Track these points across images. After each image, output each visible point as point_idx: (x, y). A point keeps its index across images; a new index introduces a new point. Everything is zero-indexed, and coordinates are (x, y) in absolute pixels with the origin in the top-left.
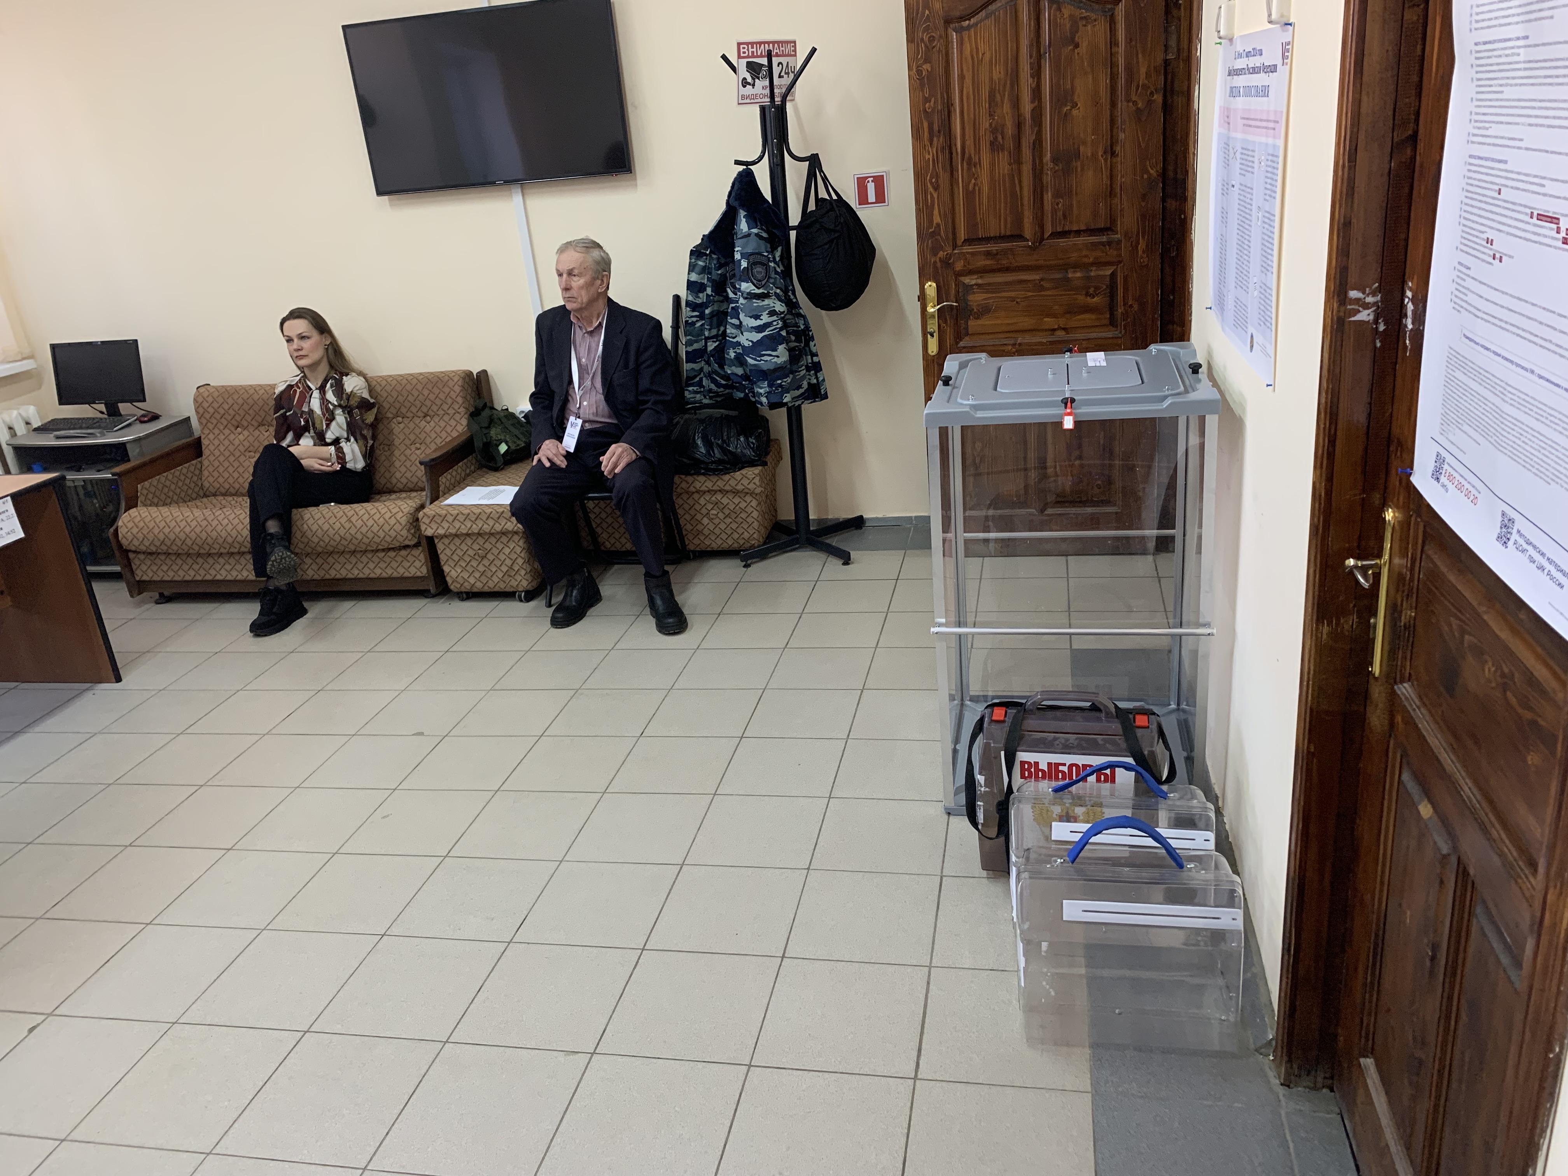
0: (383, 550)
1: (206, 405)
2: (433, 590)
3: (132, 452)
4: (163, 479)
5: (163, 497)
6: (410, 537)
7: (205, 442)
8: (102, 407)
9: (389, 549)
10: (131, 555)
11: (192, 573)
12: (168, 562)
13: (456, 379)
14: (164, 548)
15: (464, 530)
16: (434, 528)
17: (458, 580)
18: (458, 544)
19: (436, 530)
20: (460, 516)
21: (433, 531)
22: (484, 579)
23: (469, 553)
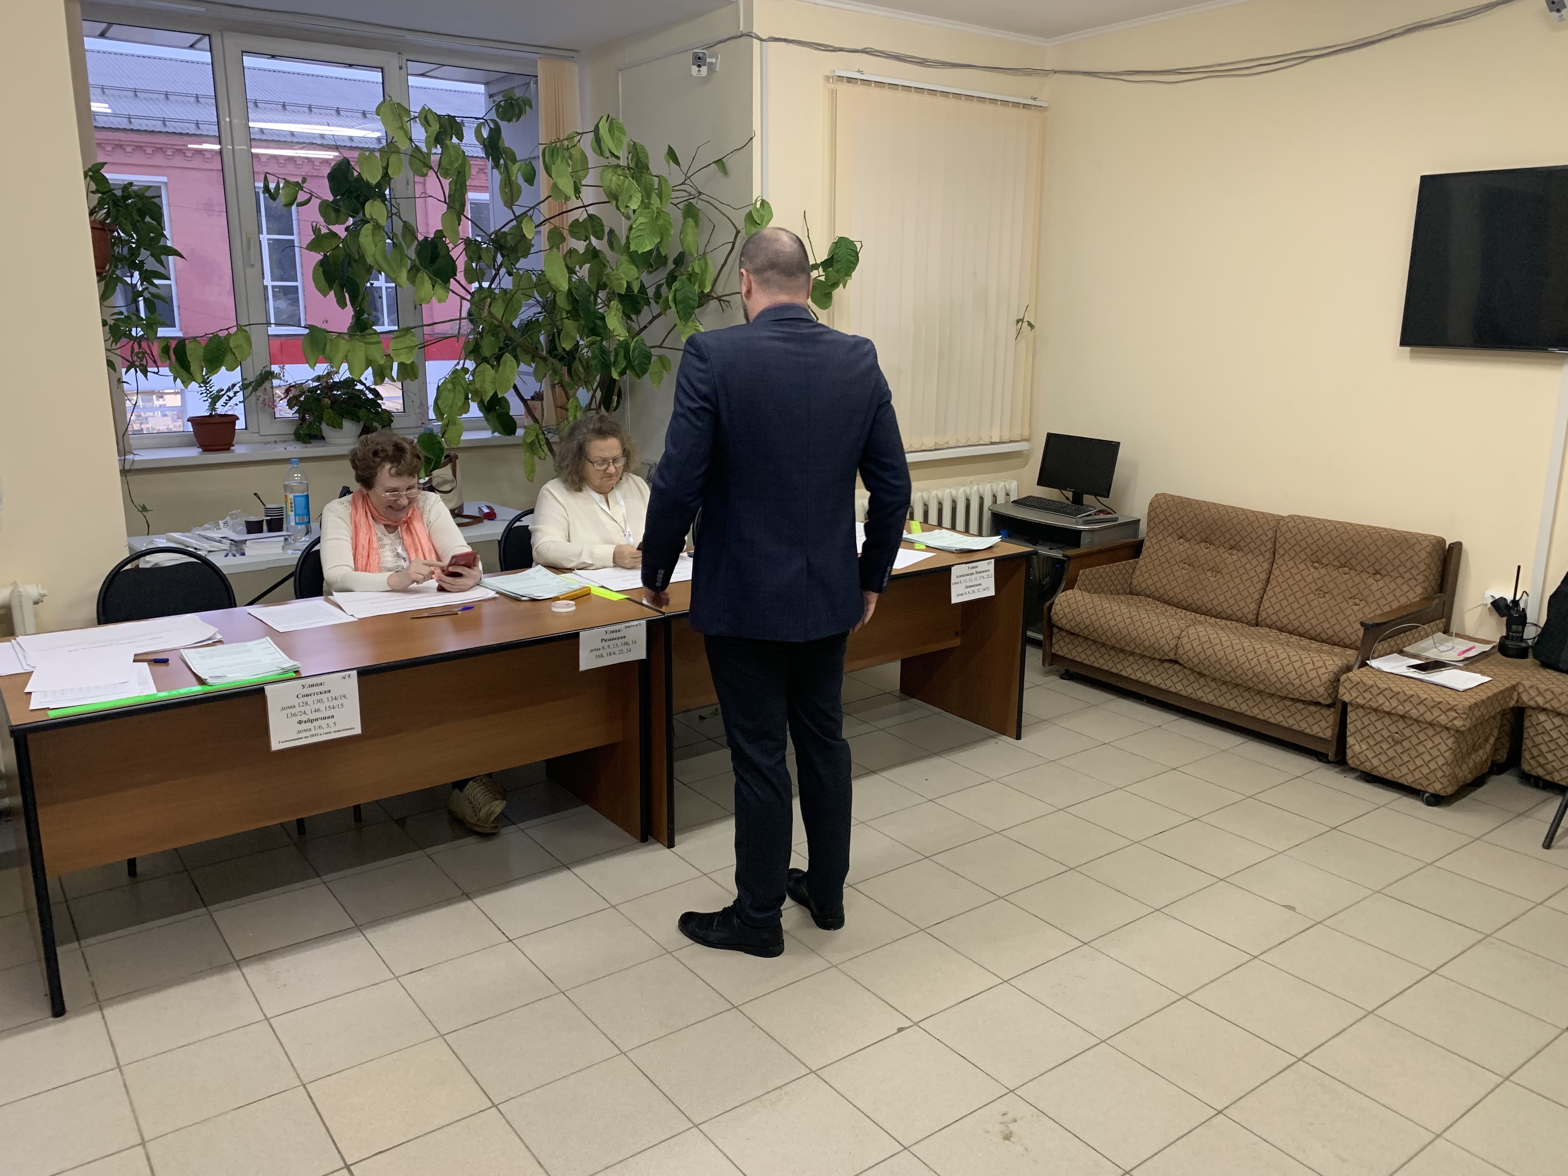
0: (1292, 699)
1: (1159, 511)
2: (1331, 757)
3: (1085, 540)
4: (1101, 570)
5: (1096, 586)
6: (1326, 695)
7: (1147, 544)
8: (1070, 494)
9: (1298, 701)
10: (1055, 630)
11: (1101, 661)
12: (1084, 645)
13: (1426, 543)
14: (1086, 633)
15: (1387, 707)
16: (1354, 695)
17: (1360, 756)
18: (1373, 719)
19: (1356, 698)
20: (1387, 691)
21: (1351, 698)
22: (1390, 766)
23: (1382, 732)
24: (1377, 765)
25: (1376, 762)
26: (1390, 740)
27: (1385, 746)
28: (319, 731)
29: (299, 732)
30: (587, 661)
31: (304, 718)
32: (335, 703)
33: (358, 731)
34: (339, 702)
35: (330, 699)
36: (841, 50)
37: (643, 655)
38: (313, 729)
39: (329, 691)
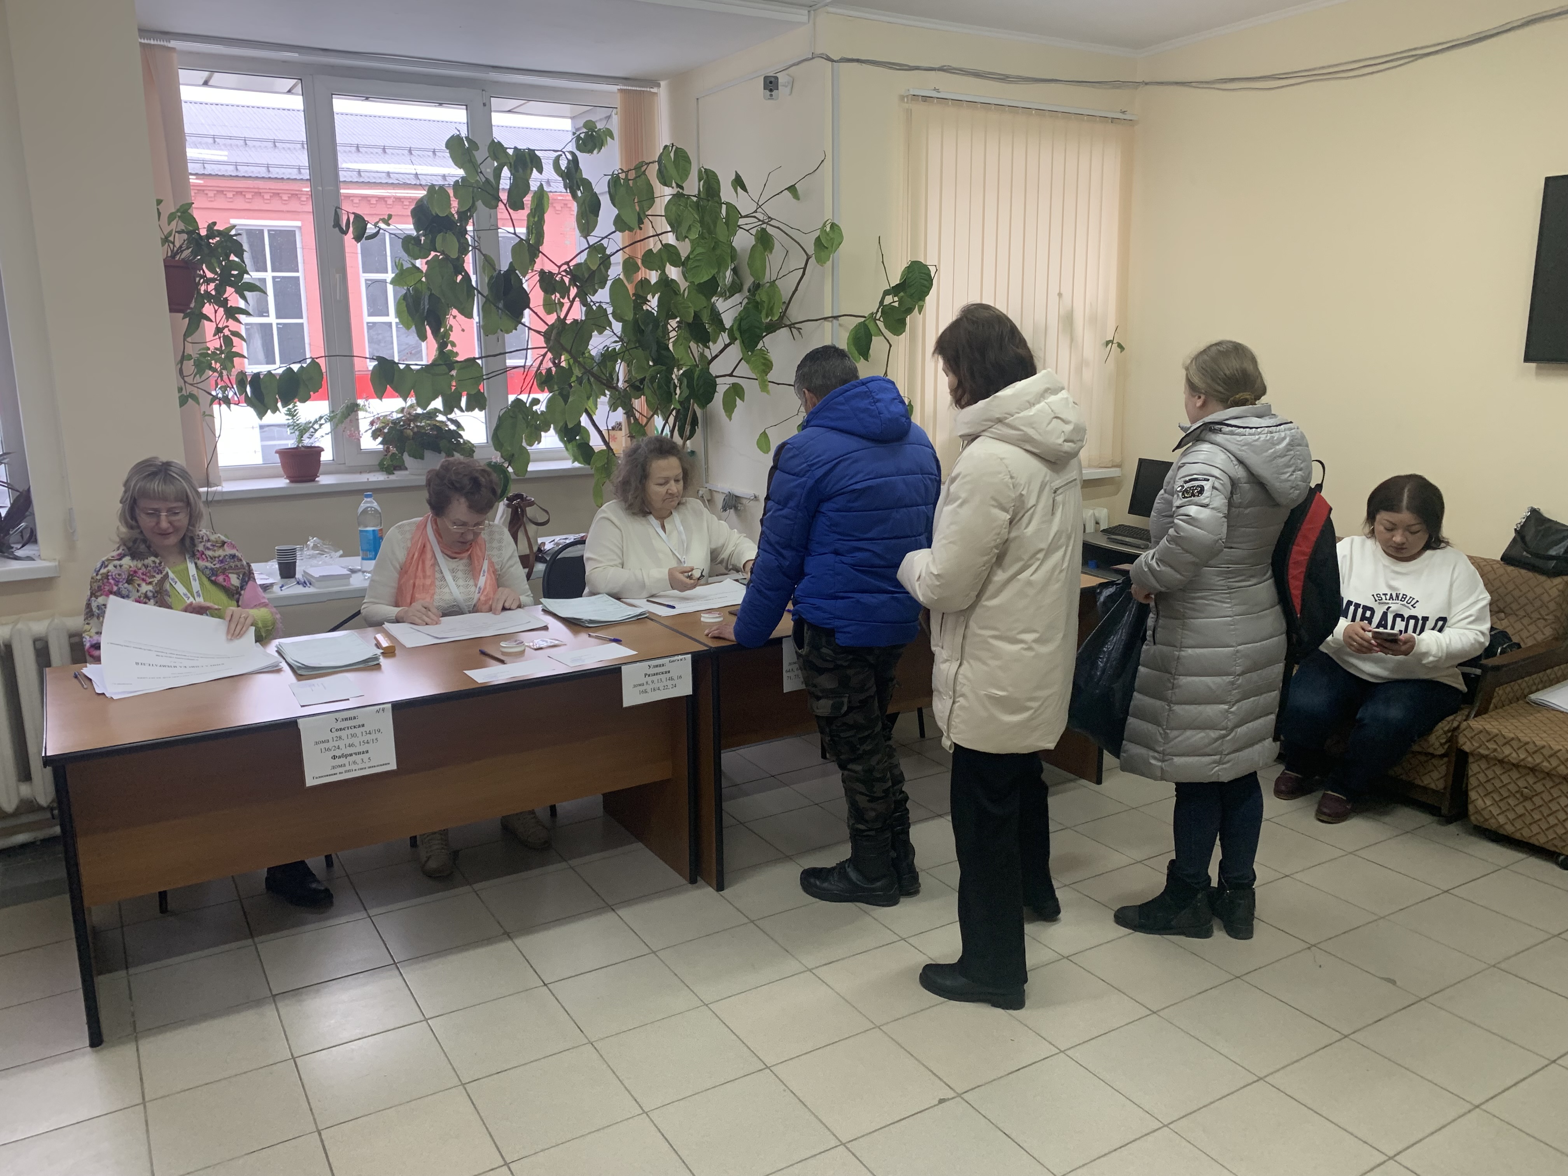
2: (1444, 811)
15: (1514, 758)
16: (1476, 745)
17: (1483, 813)
18: (1498, 773)
19: (1479, 747)
20: (1513, 742)
21: (1473, 748)
22: (1519, 824)
23: (1509, 787)
24: (1502, 821)
25: (1502, 820)
26: (1518, 795)
27: (1512, 801)
28: (354, 767)
29: (334, 767)
30: (631, 697)
31: (338, 753)
32: (369, 737)
33: (393, 766)
34: (373, 736)
35: (364, 733)
36: (917, 68)
37: (689, 691)
38: (347, 764)
39: (363, 725)
